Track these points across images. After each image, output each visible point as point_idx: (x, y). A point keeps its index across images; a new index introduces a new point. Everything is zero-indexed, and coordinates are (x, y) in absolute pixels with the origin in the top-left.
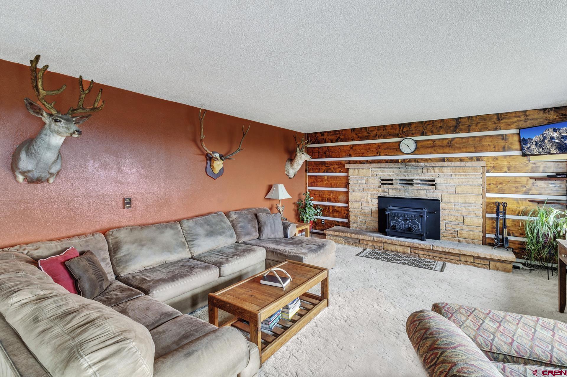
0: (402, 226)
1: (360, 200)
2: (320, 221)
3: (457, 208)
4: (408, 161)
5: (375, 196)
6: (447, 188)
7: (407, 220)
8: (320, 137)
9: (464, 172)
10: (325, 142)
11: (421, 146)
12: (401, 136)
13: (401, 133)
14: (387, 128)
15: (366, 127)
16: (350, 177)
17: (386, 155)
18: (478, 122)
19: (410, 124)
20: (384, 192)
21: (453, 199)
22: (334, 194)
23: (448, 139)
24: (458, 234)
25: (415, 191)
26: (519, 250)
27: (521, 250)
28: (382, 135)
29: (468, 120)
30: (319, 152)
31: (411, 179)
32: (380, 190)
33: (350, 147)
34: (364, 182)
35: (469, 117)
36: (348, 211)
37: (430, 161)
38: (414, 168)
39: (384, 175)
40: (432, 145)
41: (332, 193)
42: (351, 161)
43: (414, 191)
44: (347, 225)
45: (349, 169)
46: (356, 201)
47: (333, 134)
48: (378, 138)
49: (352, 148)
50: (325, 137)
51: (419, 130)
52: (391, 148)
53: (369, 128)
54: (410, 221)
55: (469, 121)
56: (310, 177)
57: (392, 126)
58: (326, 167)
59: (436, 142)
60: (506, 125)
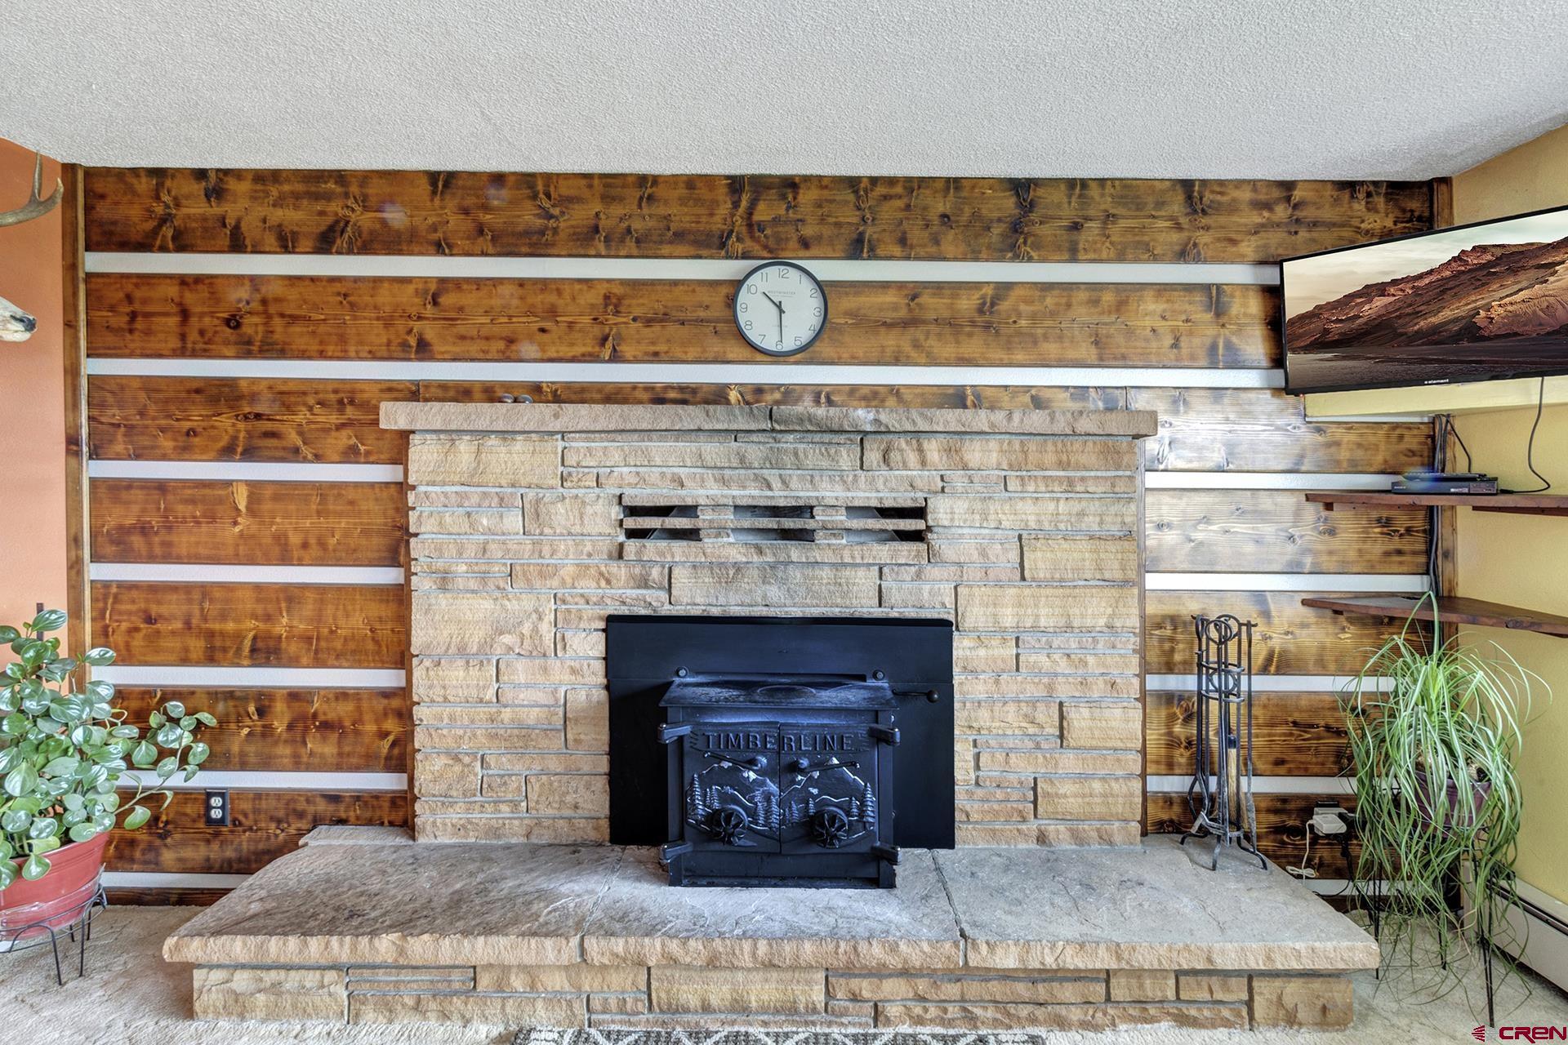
0: (768, 812)
1: (487, 645)
2: (190, 809)
3: (1032, 659)
4: (777, 396)
5: (589, 611)
6: (983, 553)
7: (794, 768)
8: (197, 208)
9: (1061, 465)
10: (237, 245)
11: (849, 313)
12: (740, 247)
13: (744, 229)
14: (660, 191)
15: (533, 175)
16: (422, 489)
17: (655, 357)
18: (1112, 211)
19: (791, 184)
20: (644, 583)
21: (1009, 611)
22: (308, 609)
23: (977, 285)
24: (1035, 802)
25: (826, 574)
26: (1272, 837)
27: (1279, 837)
28: (629, 231)
29: (1070, 196)
30: (185, 314)
31: (801, 503)
32: (619, 571)
33: (421, 293)
34: (513, 521)
35: (1071, 183)
36: (405, 715)
37: (891, 401)
38: (817, 437)
39: (642, 480)
40: (903, 313)
41: (290, 600)
42: (428, 384)
43: (818, 572)
44: (398, 816)
45: (415, 439)
46: (462, 651)
47: (297, 196)
48: (608, 247)
49: (435, 303)
50: (231, 210)
51: (838, 225)
52: (682, 316)
53: (548, 177)
54: (816, 774)
55: (1074, 199)
56: (110, 491)
57: (691, 182)
58: (246, 417)
59: (926, 299)
60: (1219, 240)
